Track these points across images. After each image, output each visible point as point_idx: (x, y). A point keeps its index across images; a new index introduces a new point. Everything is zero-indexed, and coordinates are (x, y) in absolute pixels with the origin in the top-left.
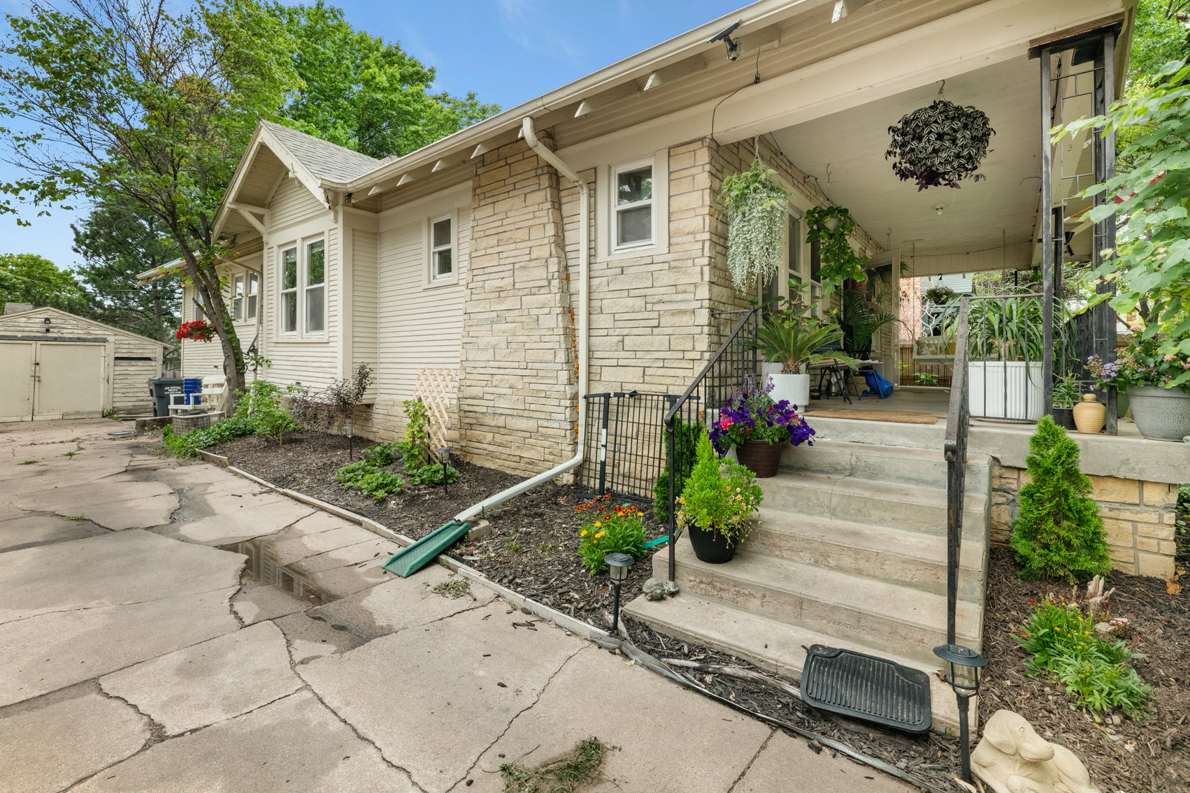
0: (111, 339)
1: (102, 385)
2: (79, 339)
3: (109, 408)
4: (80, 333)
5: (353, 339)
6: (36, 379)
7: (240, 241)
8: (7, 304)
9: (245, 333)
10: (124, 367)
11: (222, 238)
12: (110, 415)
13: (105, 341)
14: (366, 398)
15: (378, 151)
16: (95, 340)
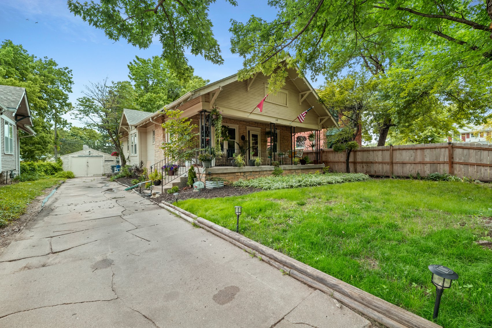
0: (104, 156)
1: (102, 167)
2: (97, 156)
3: (104, 173)
4: (97, 155)
5: (141, 155)
6: (88, 166)
7: (124, 133)
8: (84, 146)
9: (126, 154)
10: (107, 163)
11: (120, 133)
12: (103, 175)
13: (102, 156)
14: (143, 168)
15: (149, 110)
16: (100, 156)
